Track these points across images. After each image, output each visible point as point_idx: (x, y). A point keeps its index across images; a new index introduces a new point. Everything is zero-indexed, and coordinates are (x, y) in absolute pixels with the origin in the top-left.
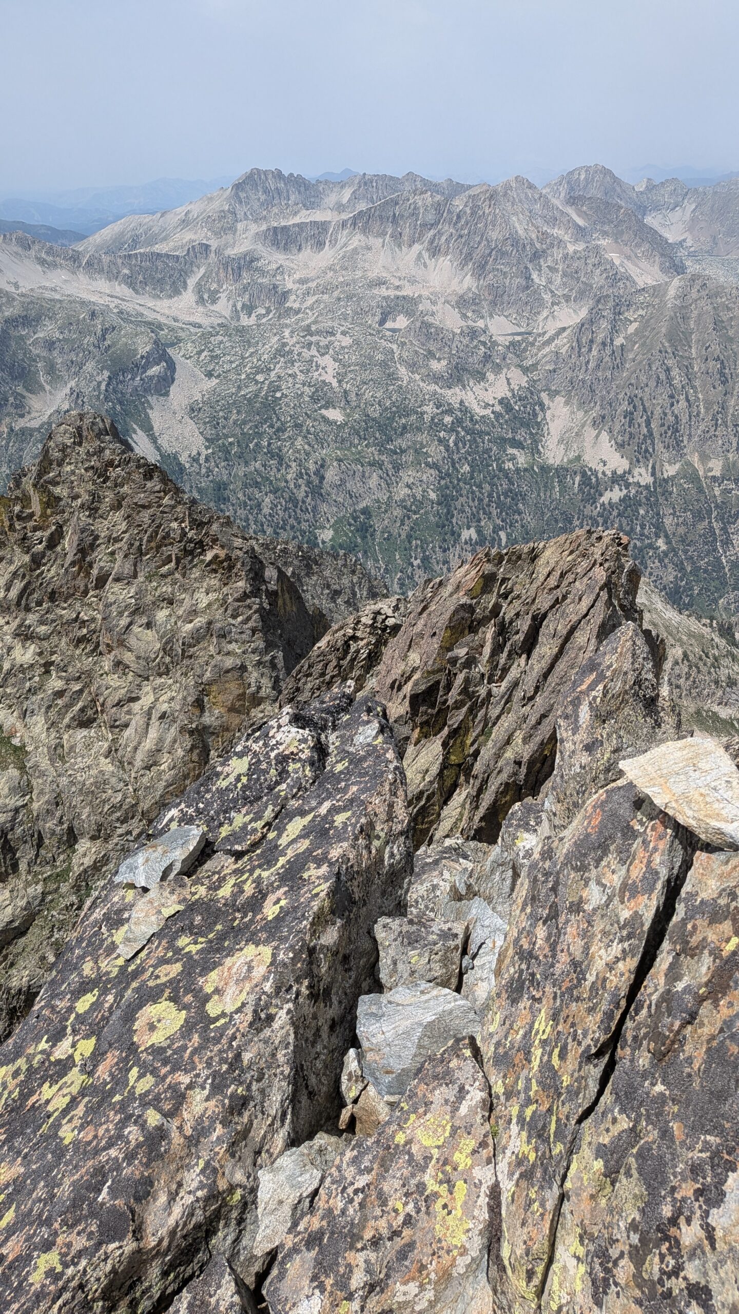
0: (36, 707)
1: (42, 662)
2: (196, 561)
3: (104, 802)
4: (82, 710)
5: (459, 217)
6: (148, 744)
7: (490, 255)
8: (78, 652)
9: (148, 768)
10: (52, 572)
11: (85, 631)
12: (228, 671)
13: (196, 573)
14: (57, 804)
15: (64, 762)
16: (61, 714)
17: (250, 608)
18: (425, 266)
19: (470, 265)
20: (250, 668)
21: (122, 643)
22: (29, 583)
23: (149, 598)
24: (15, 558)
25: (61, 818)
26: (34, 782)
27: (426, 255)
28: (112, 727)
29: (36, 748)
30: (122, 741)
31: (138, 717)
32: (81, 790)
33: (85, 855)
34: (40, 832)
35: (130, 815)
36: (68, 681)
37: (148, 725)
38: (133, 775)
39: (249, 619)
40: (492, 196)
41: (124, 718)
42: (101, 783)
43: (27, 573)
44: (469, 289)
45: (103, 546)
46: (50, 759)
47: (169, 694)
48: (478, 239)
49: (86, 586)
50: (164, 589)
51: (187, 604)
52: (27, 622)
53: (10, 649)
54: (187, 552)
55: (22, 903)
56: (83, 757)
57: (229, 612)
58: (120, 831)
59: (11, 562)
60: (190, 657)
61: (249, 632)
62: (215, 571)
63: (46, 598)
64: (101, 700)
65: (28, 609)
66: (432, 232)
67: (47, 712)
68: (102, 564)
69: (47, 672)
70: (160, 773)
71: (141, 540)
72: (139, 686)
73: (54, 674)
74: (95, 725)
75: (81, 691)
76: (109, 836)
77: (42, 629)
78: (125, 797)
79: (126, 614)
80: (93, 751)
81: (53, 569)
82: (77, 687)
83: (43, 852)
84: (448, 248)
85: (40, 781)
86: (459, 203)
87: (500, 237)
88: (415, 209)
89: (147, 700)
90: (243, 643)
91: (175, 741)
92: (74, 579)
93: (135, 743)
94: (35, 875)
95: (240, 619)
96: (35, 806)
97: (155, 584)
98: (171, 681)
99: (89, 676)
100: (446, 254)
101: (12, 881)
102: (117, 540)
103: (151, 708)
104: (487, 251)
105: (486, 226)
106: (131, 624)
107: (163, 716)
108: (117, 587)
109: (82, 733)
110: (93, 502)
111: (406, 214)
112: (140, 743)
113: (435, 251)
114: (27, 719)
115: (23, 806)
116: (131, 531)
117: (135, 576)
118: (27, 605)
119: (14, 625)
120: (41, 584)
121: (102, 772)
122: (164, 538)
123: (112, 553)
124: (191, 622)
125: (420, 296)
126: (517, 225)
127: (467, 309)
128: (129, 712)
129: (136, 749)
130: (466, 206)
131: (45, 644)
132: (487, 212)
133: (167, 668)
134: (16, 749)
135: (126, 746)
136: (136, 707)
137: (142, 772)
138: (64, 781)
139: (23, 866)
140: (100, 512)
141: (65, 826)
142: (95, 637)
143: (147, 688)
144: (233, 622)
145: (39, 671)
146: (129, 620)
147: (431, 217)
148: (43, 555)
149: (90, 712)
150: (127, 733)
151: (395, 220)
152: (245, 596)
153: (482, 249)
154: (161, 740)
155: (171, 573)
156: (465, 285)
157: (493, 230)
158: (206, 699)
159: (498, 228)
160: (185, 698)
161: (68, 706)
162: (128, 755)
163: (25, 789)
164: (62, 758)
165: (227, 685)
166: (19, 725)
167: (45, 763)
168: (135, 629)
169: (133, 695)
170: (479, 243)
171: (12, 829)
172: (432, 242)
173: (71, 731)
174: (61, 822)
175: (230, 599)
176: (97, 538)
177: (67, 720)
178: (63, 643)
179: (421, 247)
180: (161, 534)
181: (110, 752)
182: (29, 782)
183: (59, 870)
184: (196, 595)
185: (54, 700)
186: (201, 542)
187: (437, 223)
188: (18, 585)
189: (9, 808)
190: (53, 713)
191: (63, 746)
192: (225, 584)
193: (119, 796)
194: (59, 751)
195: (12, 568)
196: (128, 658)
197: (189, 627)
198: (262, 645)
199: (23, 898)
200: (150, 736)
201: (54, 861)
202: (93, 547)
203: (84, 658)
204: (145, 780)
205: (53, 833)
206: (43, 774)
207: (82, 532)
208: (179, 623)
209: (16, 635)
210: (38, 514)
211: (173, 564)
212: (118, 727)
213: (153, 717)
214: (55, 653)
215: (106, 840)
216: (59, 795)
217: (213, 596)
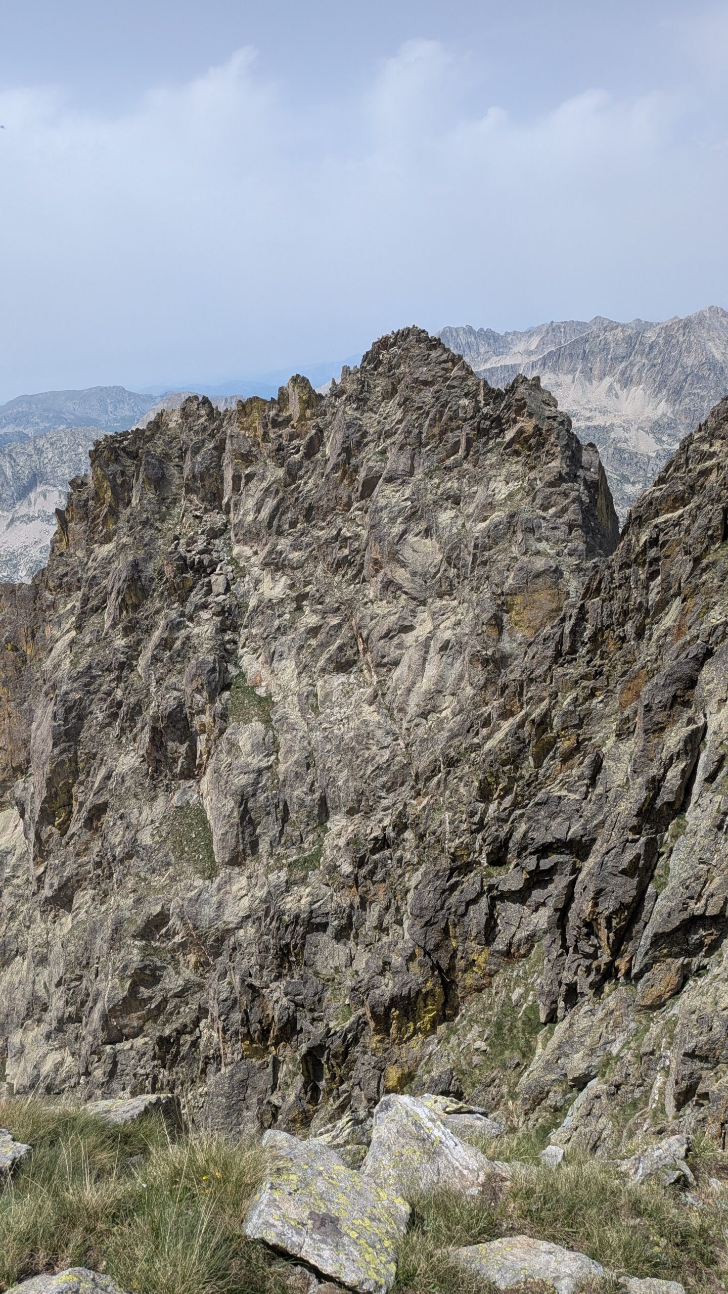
0: (286, 649)
1: (294, 594)
2: (491, 443)
3: (367, 761)
4: (341, 648)
5: (651, 347)
6: (425, 684)
7: (685, 380)
8: (337, 579)
9: (424, 715)
10: (309, 484)
11: (346, 551)
12: (538, 576)
13: (492, 458)
14: (308, 766)
15: (318, 714)
16: (315, 656)
17: (566, 495)
18: (617, 396)
19: (665, 392)
20: (566, 575)
21: (394, 557)
22: (283, 499)
23: (430, 497)
24: (268, 474)
25: (313, 785)
26: (281, 740)
27: (617, 386)
28: (379, 665)
29: (285, 697)
30: (391, 683)
31: (412, 650)
32: (338, 747)
33: (339, 835)
34: (285, 805)
35: (399, 780)
36: (324, 614)
37: (425, 659)
38: (405, 725)
39: (564, 510)
40: (687, 325)
41: (394, 653)
42: (364, 737)
43: (281, 489)
44: (664, 415)
45: (372, 445)
46: (301, 710)
47: (453, 619)
48: (671, 367)
49: (350, 497)
50: (449, 485)
51: (480, 497)
52: (279, 548)
53: (258, 582)
54: (481, 432)
55: (261, 893)
56: (341, 706)
57: (539, 501)
58: (385, 803)
59: (263, 478)
60: (484, 563)
61: (565, 528)
62: (517, 453)
63: (301, 518)
64: (365, 634)
65: (280, 533)
66: (624, 364)
67: (298, 654)
68: (371, 464)
69: (299, 608)
70: (441, 721)
71: (421, 426)
72: (414, 613)
73: (307, 610)
74: (355, 669)
75: (339, 626)
76: (372, 809)
77: (295, 556)
78: (394, 756)
79: (400, 520)
80: (353, 699)
81: (311, 481)
82: (334, 621)
83: (288, 829)
84: (641, 377)
85: (289, 736)
86: (650, 336)
87: (696, 362)
88: (605, 344)
89: (423, 628)
90: (556, 543)
91: (461, 678)
92: (336, 487)
93: (407, 684)
94: (278, 860)
95: (552, 511)
96: (282, 768)
97: (437, 481)
98: (455, 603)
99: (350, 607)
100: (639, 383)
101: (252, 865)
102: (389, 434)
103: (429, 639)
104: (683, 377)
105: (680, 353)
106: (405, 532)
107: (445, 647)
108: (389, 489)
109: (338, 680)
110: (361, 392)
111: (596, 350)
112: (414, 683)
113: (626, 382)
114: (275, 664)
115: (269, 768)
116: (408, 418)
117: (411, 473)
118: (279, 526)
119: (262, 554)
120: (297, 499)
121: (365, 723)
122: (451, 419)
123: (383, 452)
124: (484, 520)
125: (612, 425)
126: (714, 350)
127: (663, 433)
128: (400, 646)
129: (409, 690)
130: (658, 337)
131: (298, 573)
132: (681, 340)
133: (451, 585)
134: (261, 700)
135: (396, 688)
136: (409, 638)
137: (417, 721)
138: (317, 736)
139: (263, 847)
140: (369, 403)
141: (317, 795)
142: (358, 558)
143: (424, 615)
144: (544, 514)
145: (291, 606)
146: (403, 527)
147: (622, 351)
148: (300, 465)
149: (350, 652)
150: (397, 673)
151: (585, 357)
152: (560, 479)
153: (678, 375)
154: (442, 678)
155: (458, 464)
156: (660, 411)
157: (688, 357)
158: (506, 617)
159: (693, 355)
160: (477, 617)
161: (323, 646)
162: (399, 699)
163: (272, 747)
164: (315, 708)
165: (536, 596)
166: (265, 673)
167: (294, 715)
168: (410, 538)
169: (407, 623)
170: (674, 370)
171: (254, 795)
172: (623, 373)
173: (327, 676)
174: (312, 790)
175: (539, 484)
176: (365, 434)
177: (321, 662)
178: (319, 572)
179: (612, 379)
180: (447, 413)
181: (375, 697)
182: (275, 739)
183: (307, 854)
184: (493, 485)
185: (307, 639)
186: (499, 418)
187: (628, 355)
188: (271, 503)
189: (251, 768)
190: (305, 656)
191: (316, 695)
192: (532, 468)
193: (387, 754)
194: (312, 700)
195: (265, 484)
196: (401, 575)
197: (482, 525)
198: (582, 547)
199: (262, 886)
200: (427, 674)
201: (302, 842)
202: (360, 445)
203: (344, 586)
204: (421, 731)
205: (302, 804)
206: (292, 728)
207: (349, 428)
208: (468, 525)
209: (265, 565)
210: (296, 416)
211: (461, 452)
212: (386, 665)
213: (432, 649)
214: (310, 583)
215: (367, 816)
216: (311, 754)
217: (513, 486)
